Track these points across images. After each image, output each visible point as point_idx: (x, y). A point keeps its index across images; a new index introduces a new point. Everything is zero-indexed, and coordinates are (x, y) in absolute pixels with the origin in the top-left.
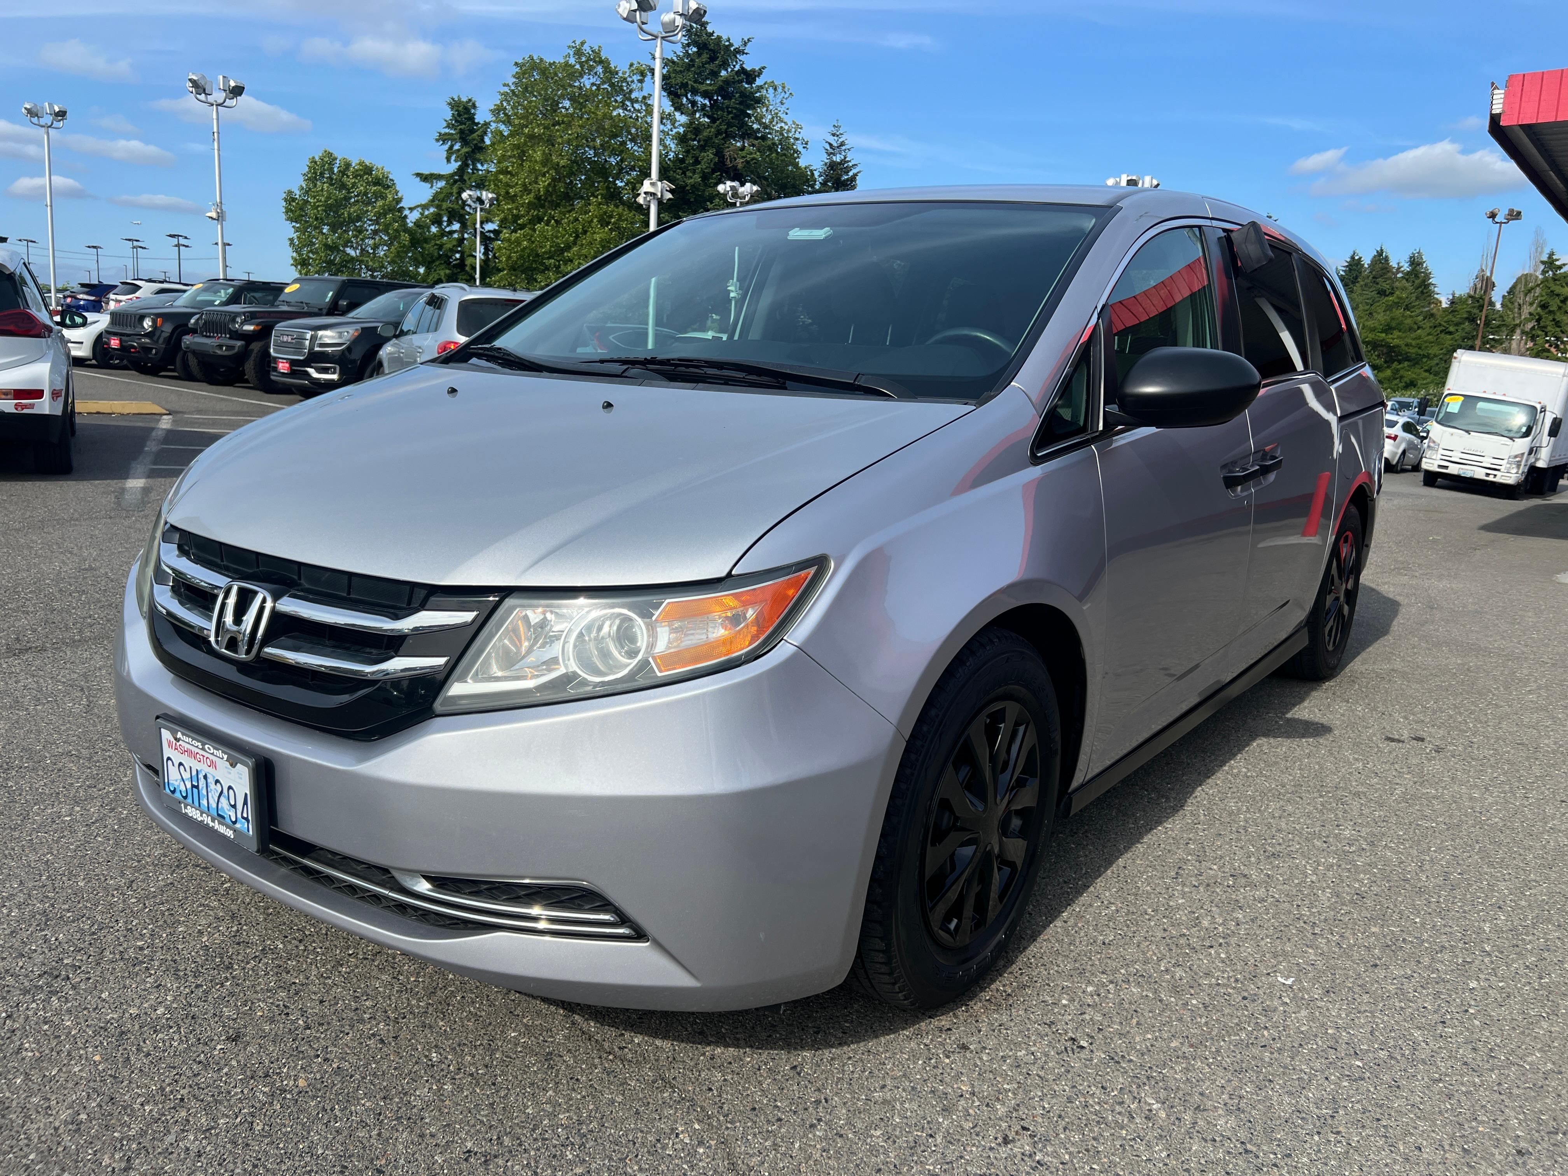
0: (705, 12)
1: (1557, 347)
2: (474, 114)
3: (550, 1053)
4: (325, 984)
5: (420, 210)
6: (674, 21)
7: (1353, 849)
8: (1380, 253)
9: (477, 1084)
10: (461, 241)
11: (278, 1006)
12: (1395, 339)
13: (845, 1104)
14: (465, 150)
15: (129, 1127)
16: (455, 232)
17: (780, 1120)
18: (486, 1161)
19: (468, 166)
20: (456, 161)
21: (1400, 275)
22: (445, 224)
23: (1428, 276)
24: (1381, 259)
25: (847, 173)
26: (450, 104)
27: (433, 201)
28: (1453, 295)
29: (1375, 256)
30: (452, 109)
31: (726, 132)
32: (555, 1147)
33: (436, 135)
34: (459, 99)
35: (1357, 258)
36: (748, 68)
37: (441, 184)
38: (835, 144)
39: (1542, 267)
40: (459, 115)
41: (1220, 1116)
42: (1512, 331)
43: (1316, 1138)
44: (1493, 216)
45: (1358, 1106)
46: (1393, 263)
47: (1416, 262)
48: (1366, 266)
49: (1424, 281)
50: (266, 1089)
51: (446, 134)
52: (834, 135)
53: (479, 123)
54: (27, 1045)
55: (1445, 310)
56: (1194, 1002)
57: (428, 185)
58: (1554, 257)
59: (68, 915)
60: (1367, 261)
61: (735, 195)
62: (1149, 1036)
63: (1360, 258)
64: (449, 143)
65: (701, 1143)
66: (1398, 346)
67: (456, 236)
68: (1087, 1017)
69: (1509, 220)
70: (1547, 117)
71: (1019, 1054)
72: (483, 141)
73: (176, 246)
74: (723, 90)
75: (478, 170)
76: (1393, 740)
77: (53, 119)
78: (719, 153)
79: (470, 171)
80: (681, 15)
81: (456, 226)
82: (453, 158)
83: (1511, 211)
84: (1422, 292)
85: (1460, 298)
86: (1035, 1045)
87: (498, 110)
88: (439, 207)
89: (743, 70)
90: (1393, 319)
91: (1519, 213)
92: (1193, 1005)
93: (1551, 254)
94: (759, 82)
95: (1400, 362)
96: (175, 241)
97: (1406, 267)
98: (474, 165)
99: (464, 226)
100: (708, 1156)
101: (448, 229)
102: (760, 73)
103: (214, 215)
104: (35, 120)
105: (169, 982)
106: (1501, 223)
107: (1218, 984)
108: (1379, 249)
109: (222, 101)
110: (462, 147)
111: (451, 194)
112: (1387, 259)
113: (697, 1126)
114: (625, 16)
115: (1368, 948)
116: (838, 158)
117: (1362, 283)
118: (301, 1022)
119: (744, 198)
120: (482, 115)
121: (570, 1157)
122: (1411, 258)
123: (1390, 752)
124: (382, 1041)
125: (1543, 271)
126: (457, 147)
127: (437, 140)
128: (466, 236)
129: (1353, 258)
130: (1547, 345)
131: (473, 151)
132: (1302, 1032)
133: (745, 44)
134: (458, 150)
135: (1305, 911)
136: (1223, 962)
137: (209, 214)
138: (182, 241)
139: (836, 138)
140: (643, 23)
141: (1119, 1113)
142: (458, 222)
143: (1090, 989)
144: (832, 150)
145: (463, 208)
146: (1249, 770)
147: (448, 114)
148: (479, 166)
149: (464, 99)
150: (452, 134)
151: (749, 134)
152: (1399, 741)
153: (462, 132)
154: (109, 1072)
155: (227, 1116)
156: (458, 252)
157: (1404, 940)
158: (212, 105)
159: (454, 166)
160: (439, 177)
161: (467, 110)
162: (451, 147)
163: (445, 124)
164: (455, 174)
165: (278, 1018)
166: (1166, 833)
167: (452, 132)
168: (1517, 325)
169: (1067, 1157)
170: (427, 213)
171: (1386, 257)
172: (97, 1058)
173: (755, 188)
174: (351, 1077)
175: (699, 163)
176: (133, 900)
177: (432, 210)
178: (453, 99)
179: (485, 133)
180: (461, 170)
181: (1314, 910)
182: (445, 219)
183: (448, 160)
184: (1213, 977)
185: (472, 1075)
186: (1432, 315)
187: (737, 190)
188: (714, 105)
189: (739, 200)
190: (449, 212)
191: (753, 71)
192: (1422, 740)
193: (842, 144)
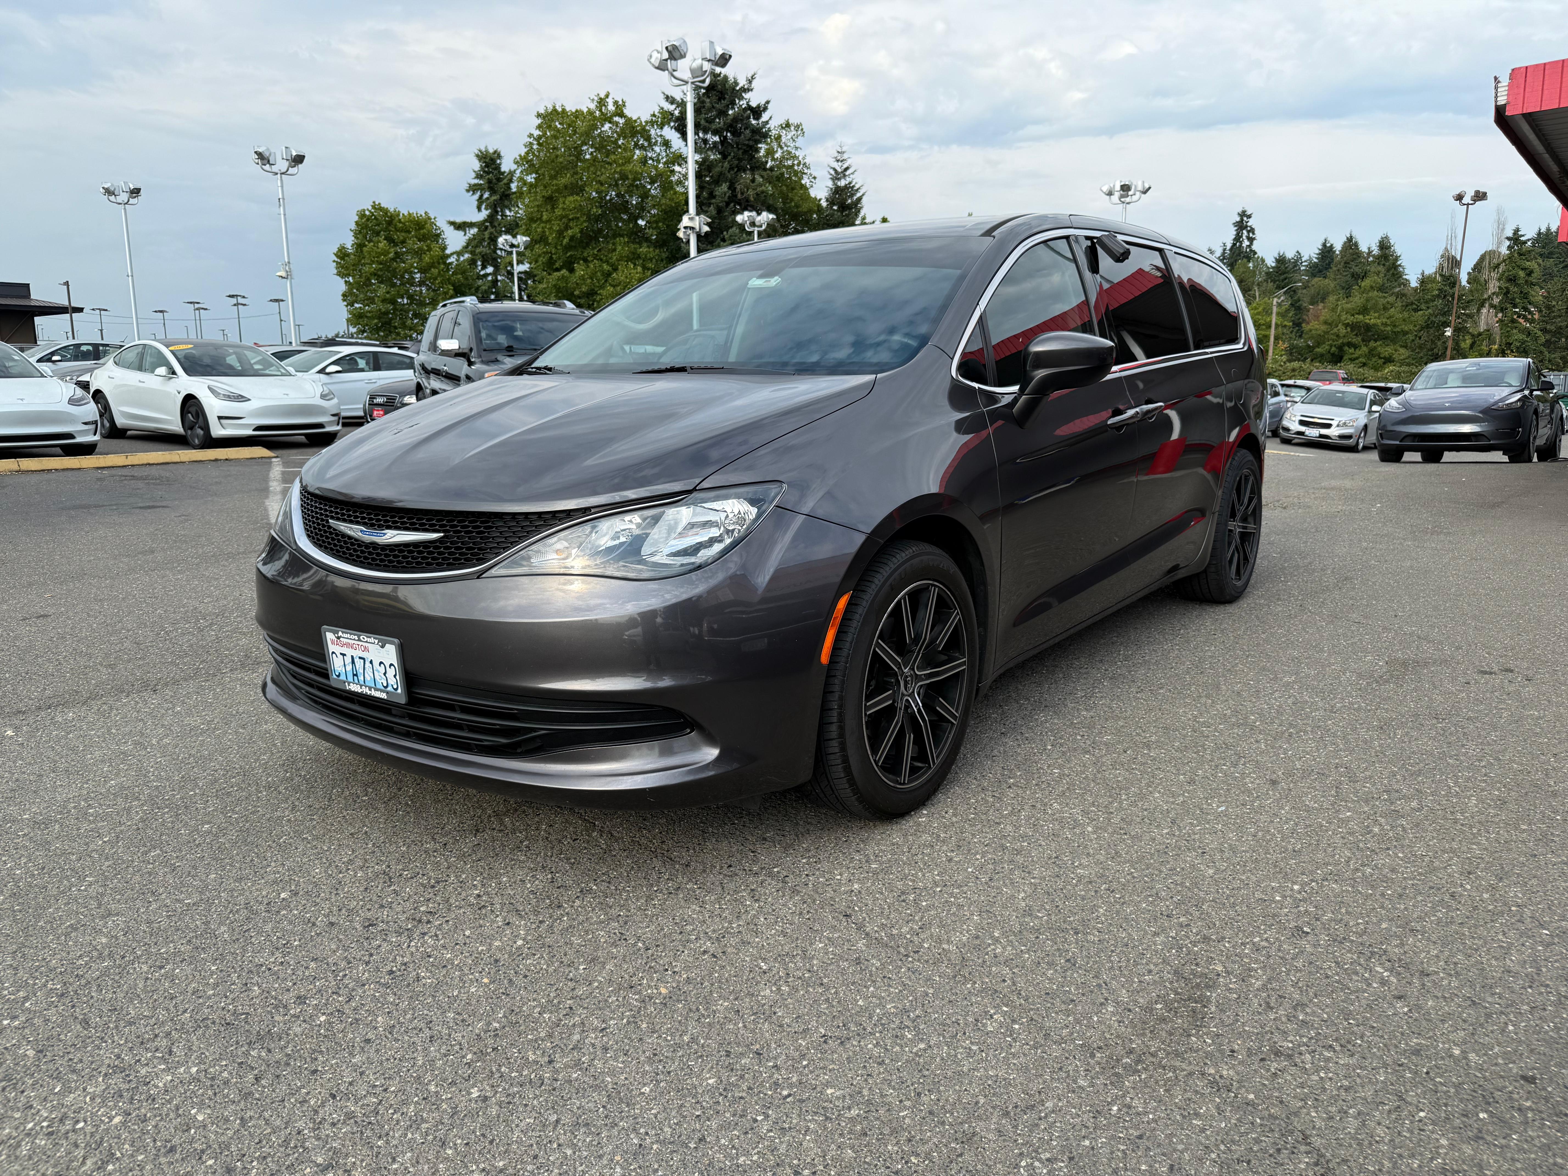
0: (730, 56)
1: (1525, 317)
2: (500, 164)
3: (859, 958)
4: (646, 915)
5: (455, 256)
6: (702, 67)
7: (1483, 764)
8: (1350, 239)
9: (808, 985)
10: (495, 282)
11: (615, 933)
12: (1372, 319)
13: (1123, 986)
14: (494, 198)
15: (537, 1030)
16: (488, 275)
17: (1073, 1001)
18: (842, 1043)
19: (497, 212)
20: (486, 209)
21: (1371, 259)
22: (480, 268)
23: (1397, 258)
24: (1351, 244)
25: (852, 195)
26: (477, 156)
27: (466, 247)
28: (1423, 274)
29: (1345, 243)
30: (480, 160)
31: (737, 166)
32: (894, 1029)
33: (466, 186)
34: (487, 151)
35: (1328, 245)
36: (754, 104)
37: (474, 231)
38: (839, 170)
39: (1508, 243)
40: (487, 166)
41: (1442, 978)
42: (1482, 305)
43: (1530, 990)
44: (1459, 198)
45: (1557, 965)
46: (1363, 248)
47: (1384, 245)
48: (1337, 252)
49: (1394, 264)
50: (637, 997)
51: (475, 185)
52: (838, 161)
53: (504, 172)
54: (423, 974)
55: (1415, 289)
56: (1389, 892)
57: (461, 233)
58: (1520, 233)
59: (405, 873)
60: (1338, 247)
61: (753, 224)
62: (1361, 921)
63: (1332, 245)
64: (479, 193)
65: (1014, 1021)
66: (1374, 325)
67: (490, 278)
68: (1302, 909)
69: (1475, 201)
70: (1550, 104)
71: (1255, 940)
72: (510, 188)
73: (235, 305)
74: (731, 127)
75: (507, 216)
76: (1485, 673)
77: (130, 197)
78: (732, 187)
79: (499, 217)
80: (709, 61)
81: (490, 270)
82: (483, 207)
83: (1477, 192)
84: (1393, 274)
85: (1429, 277)
86: (1265, 932)
87: (522, 161)
88: (472, 253)
89: (749, 107)
90: (1367, 300)
91: (1485, 194)
92: (1388, 895)
93: (1517, 231)
94: (765, 117)
95: (1376, 341)
96: (234, 301)
97: (1376, 251)
98: (502, 211)
99: (497, 268)
100: (1024, 1031)
101: (482, 273)
102: (765, 109)
103: (283, 274)
104: (112, 198)
105: (515, 920)
106: (1468, 205)
107: (1405, 878)
108: (1349, 236)
109: (285, 170)
110: (491, 195)
111: (483, 240)
112: (1356, 245)
113: (1005, 1009)
114: (657, 65)
115: (1523, 842)
116: (842, 183)
117: (1335, 269)
118: (640, 945)
119: (761, 226)
120: (507, 165)
121: (910, 1036)
122: (1380, 242)
123: (1487, 683)
124: (714, 956)
125: (1509, 247)
126: (486, 195)
127: (468, 191)
128: (499, 278)
129: (1324, 245)
130: (1515, 317)
131: (501, 199)
132: (1490, 911)
133: (750, 82)
134: (487, 199)
135: (1459, 816)
136: (1402, 860)
137: (279, 274)
138: (241, 300)
139: (840, 164)
140: (674, 71)
141: (1357, 981)
142: (491, 265)
143: (1296, 887)
144: (838, 175)
145: (495, 252)
146: (1367, 705)
147: (477, 165)
148: (508, 213)
149: (491, 151)
150: (481, 184)
151: (759, 166)
152: (1491, 673)
153: (490, 182)
154: (501, 991)
155: (614, 1019)
156: (493, 293)
157: (1552, 834)
158: (277, 174)
159: (484, 214)
160: (471, 225)
161: (493, 161)
162: (481, 196)
163: (474, 175)
164: (485, 221)
165: (618, 943)
166: (1314, 760)
167: (482, 182)
168: (1486, 299)
169: (1325, 1016)
170: (462, 259)
171: (1356, 242)
172: (486, 980)
173: (771, 216)
174: (702, 984)
175: (714, 197)
176: (453, 859)
177: (467, 256)
178: (480, 151)
179: (511, 181)
180: (491, 218)
181: (1467, 815)
182: (479, 263)
183: (479, 209)
184: (1398, 872)
185: (800, 978)
186: (1404, 295)
187: (754, 219)
188: (724, 141)
189: (756, 229)
190: (483, 256)
191: (759, 106)
192: (1512, 671)
193: (847, 169)
